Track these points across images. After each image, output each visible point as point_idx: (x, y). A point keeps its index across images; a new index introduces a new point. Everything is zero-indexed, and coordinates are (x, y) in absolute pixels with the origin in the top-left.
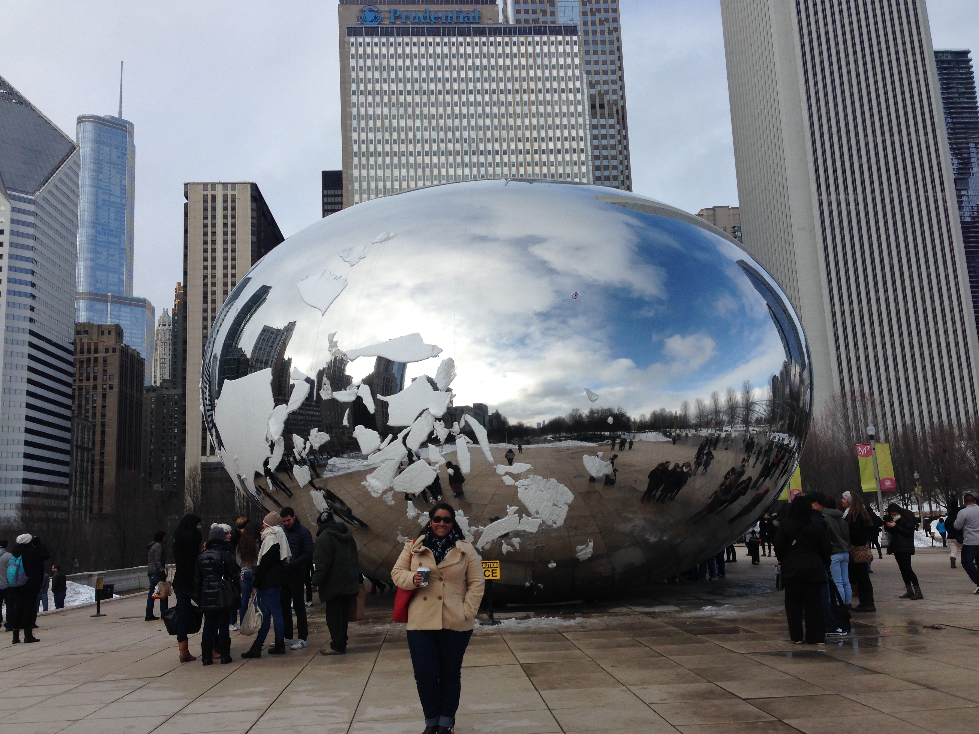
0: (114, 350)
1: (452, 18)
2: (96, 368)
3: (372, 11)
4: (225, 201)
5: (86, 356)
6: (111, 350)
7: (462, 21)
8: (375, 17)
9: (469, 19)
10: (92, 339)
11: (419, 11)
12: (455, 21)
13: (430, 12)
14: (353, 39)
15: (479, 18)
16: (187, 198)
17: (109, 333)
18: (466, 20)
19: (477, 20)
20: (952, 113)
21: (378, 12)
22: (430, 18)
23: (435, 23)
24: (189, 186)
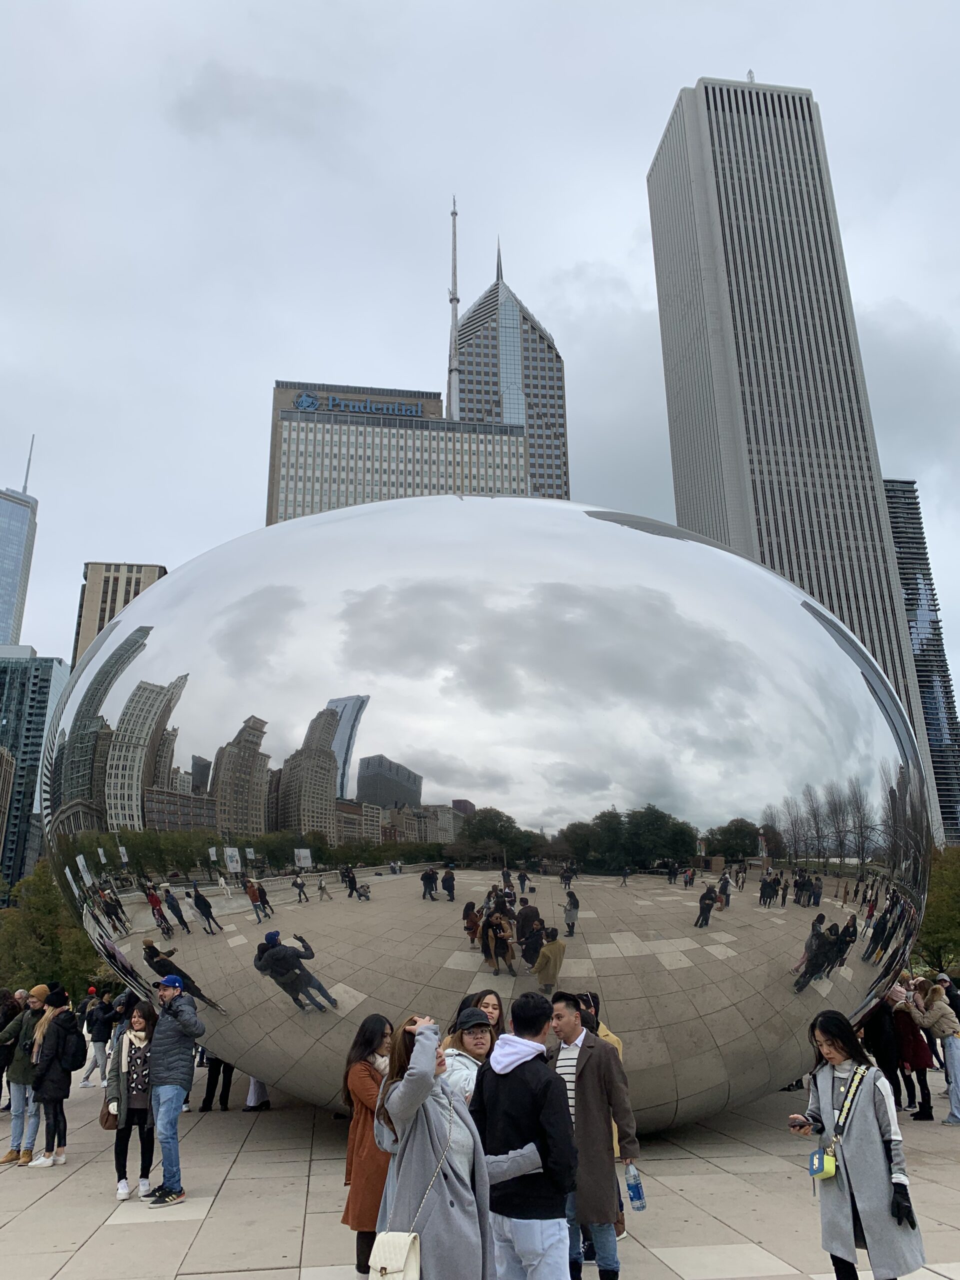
1: (393, 410)
3: (309, 396)
4: (129, 583)
7: (404, 413)
8: (312, 403)
9: (411, 412)
11: (360, 401)
12: (396, 412)
13: (371, 402)
14: (286, 423)
15: (422, 412)
16: (86, 579)
18: (408, 413)
19: (420, 414)
20: (899, 543)
21: (315, 398)
22: (371, 408)
23: (375, 413)
24: (90, 566)
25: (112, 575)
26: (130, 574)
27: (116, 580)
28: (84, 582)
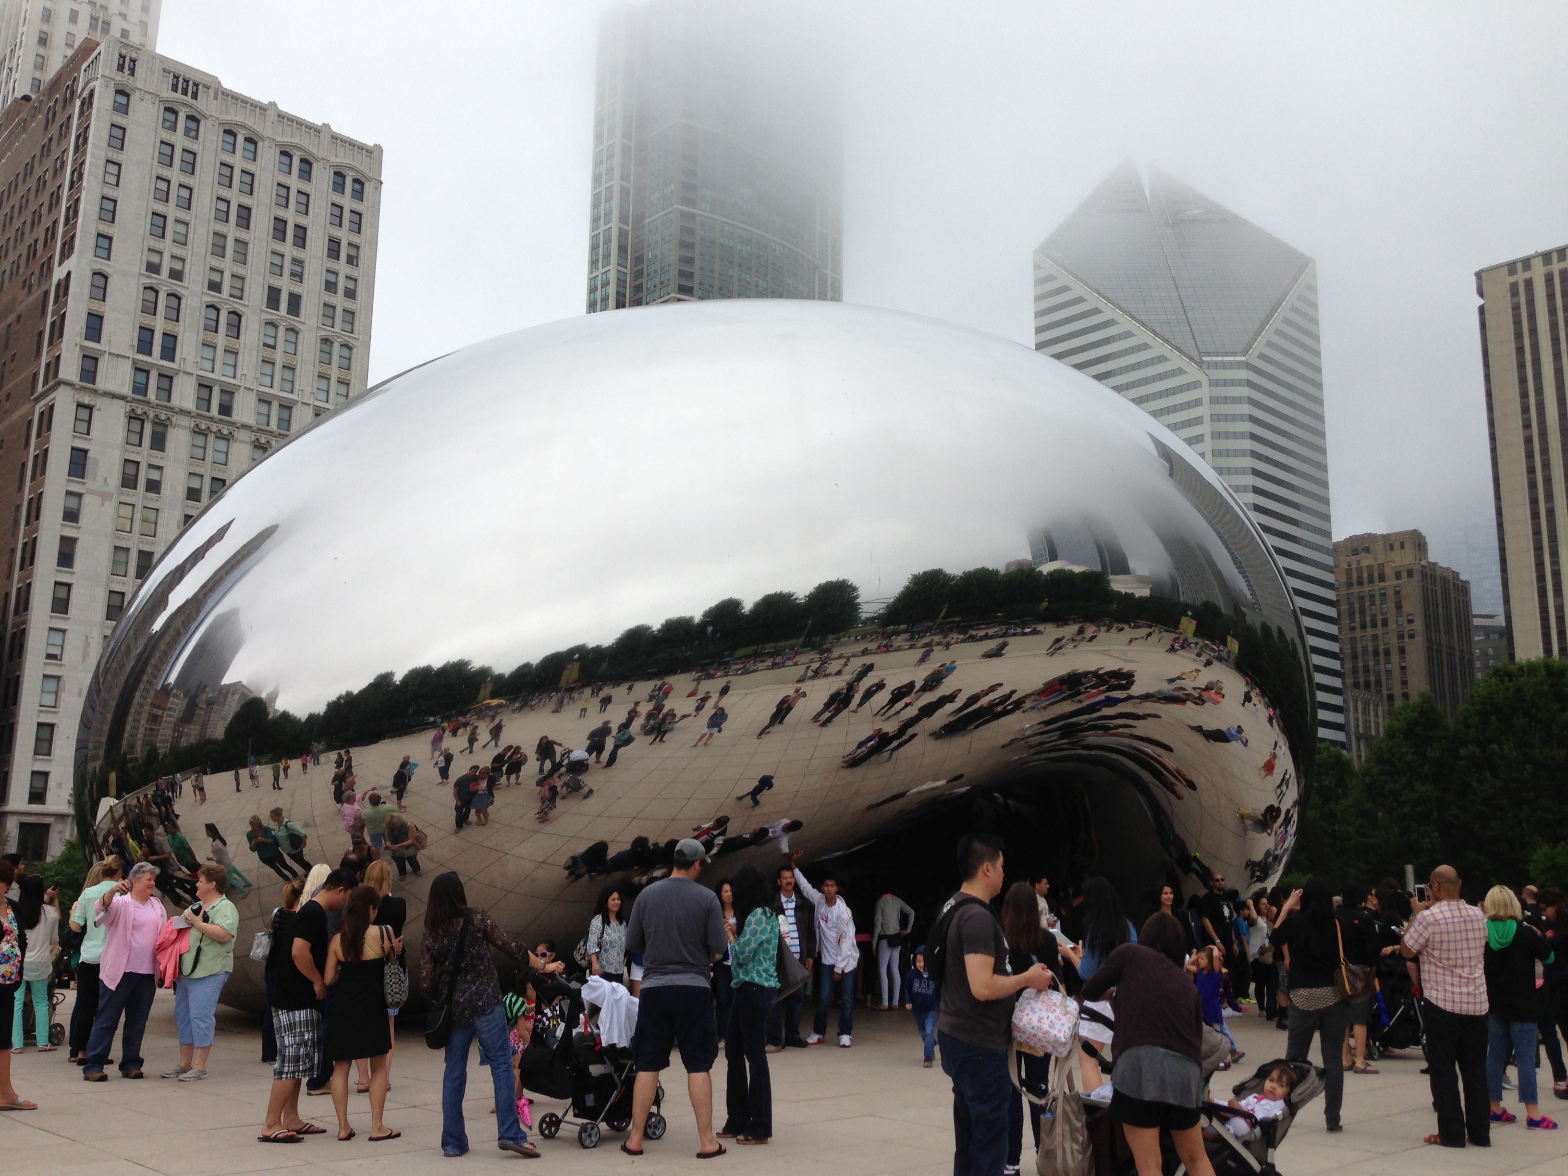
0: (1410, 573)
2: (1384, 606)
4: (1549, 284)
5: (1366, 588)
6: (1404, 574)
10: (1376, 560)
16: (1482, 296)
17: (1402, 546)
24: (1484, 275)
25: (1521, 277)
26: (1550, 267)
27: (1529, 283)
28: (1481, 302)
